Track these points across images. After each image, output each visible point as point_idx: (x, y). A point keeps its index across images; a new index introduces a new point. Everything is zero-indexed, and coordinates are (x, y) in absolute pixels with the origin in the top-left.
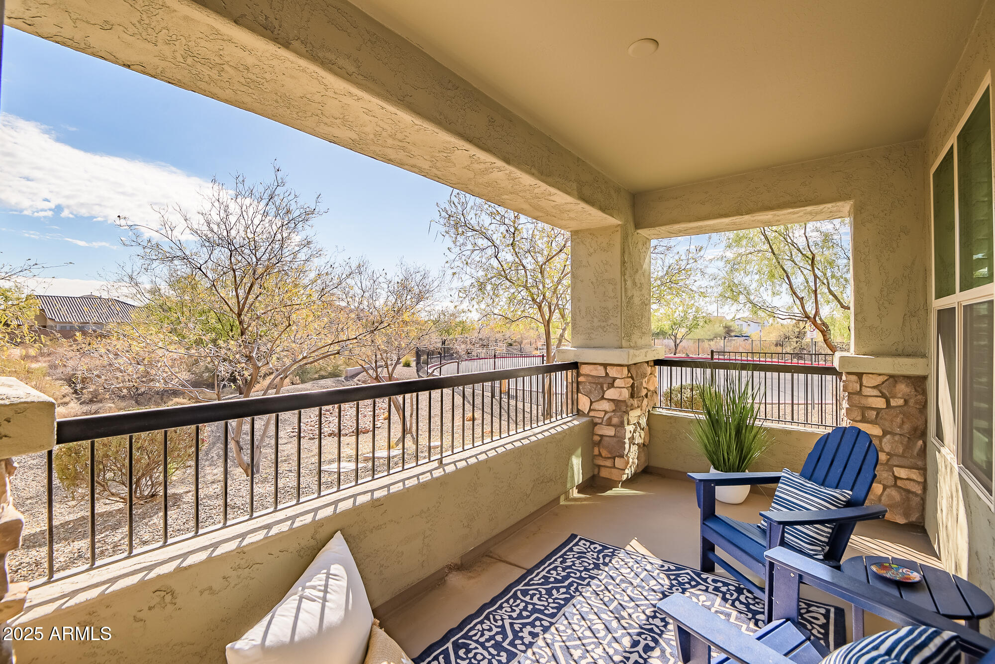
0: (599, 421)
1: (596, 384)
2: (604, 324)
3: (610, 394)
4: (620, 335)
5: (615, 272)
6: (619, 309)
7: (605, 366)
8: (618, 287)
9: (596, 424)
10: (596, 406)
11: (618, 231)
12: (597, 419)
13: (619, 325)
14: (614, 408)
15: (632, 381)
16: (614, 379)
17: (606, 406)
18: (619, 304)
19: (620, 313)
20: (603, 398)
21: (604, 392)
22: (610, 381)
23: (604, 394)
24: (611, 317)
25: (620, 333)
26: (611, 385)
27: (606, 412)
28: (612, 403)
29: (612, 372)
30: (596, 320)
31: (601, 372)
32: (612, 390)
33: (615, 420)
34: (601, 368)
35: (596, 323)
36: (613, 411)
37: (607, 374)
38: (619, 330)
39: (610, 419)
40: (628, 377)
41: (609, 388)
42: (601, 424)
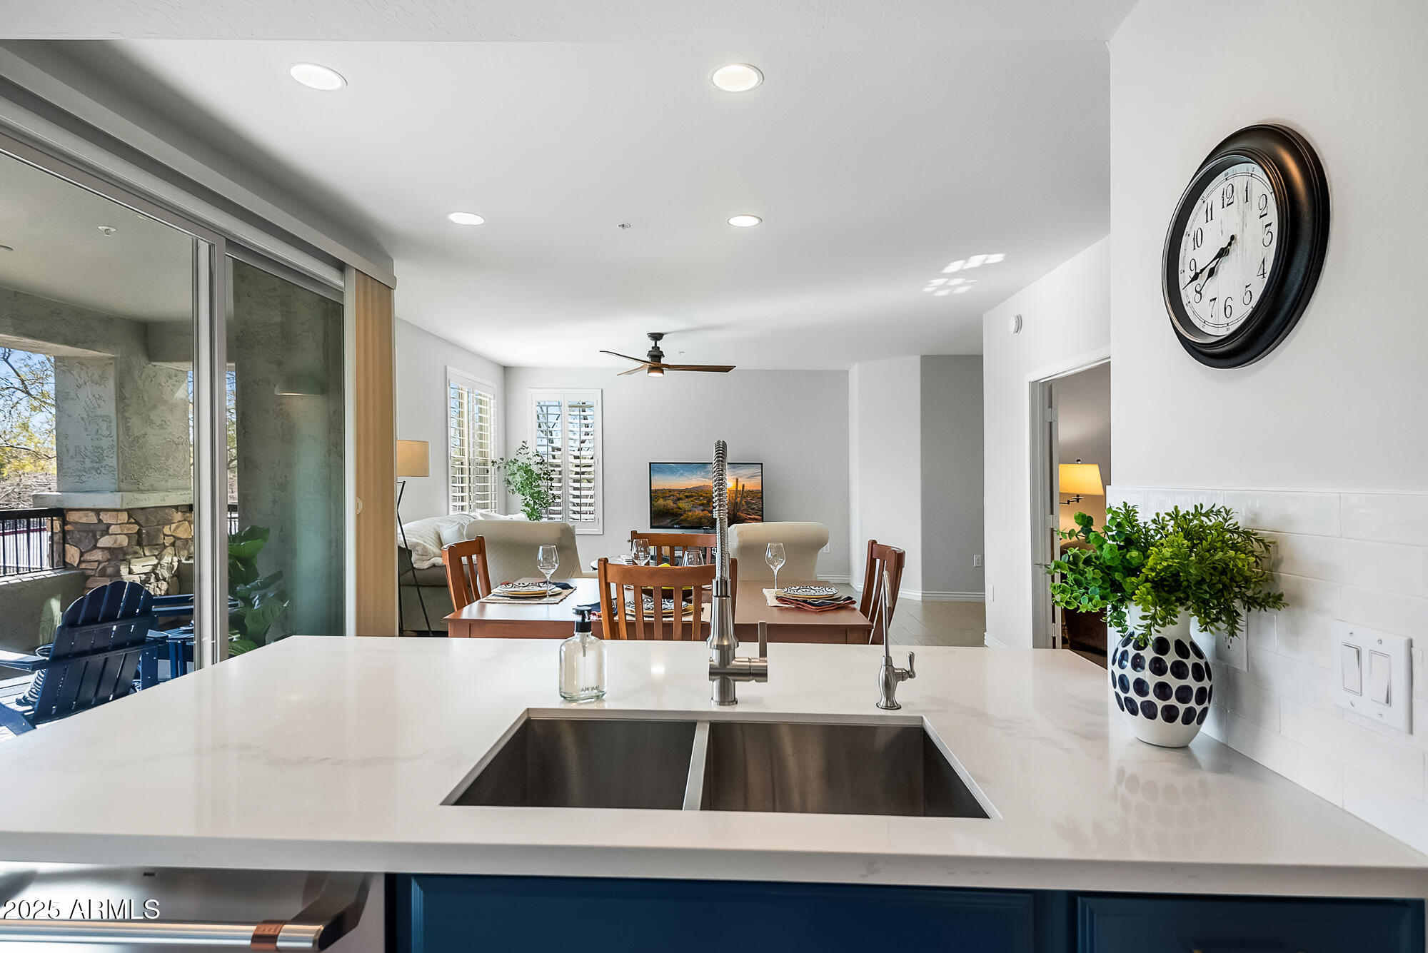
0: (92, 573)
1: (87, 532)
2: (96, 465)
3: (104, 542)
4: (116, 478)
5: (110, 408)
6: (115, 449)
7: (98, 511)
8: (114, 425)
9: (89, 577)
10: (87, 557)
11: (111, 364)
12: (90, 571)
13: (116, 467)
14: (110, 558)
15: (137, 527)
16: (109, 526)
17: (98, 555)
18: (115, 443)
19: (115, 453)
20: (95, 547)
21: (96, 541)
22: (103, 527)
23: (96, 543)
24: (106, 458)
25: (116, 475)
26: (106, 532)
27: (99, 562)
28: (106, 552)
29: (106, 518)
30: (87, 460)
31: (92, 519)
32: (107, 537)
33: (110, 570)
34: (92, 514)
35: (88, 463)
36: (108, 560)
37: (100, 521)
38: (116, 472)
39: (104, 569)
40: (128, 523)
41: (102, 536)
42: (94, 576)
